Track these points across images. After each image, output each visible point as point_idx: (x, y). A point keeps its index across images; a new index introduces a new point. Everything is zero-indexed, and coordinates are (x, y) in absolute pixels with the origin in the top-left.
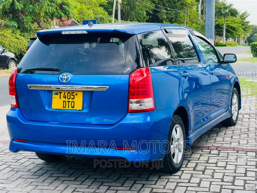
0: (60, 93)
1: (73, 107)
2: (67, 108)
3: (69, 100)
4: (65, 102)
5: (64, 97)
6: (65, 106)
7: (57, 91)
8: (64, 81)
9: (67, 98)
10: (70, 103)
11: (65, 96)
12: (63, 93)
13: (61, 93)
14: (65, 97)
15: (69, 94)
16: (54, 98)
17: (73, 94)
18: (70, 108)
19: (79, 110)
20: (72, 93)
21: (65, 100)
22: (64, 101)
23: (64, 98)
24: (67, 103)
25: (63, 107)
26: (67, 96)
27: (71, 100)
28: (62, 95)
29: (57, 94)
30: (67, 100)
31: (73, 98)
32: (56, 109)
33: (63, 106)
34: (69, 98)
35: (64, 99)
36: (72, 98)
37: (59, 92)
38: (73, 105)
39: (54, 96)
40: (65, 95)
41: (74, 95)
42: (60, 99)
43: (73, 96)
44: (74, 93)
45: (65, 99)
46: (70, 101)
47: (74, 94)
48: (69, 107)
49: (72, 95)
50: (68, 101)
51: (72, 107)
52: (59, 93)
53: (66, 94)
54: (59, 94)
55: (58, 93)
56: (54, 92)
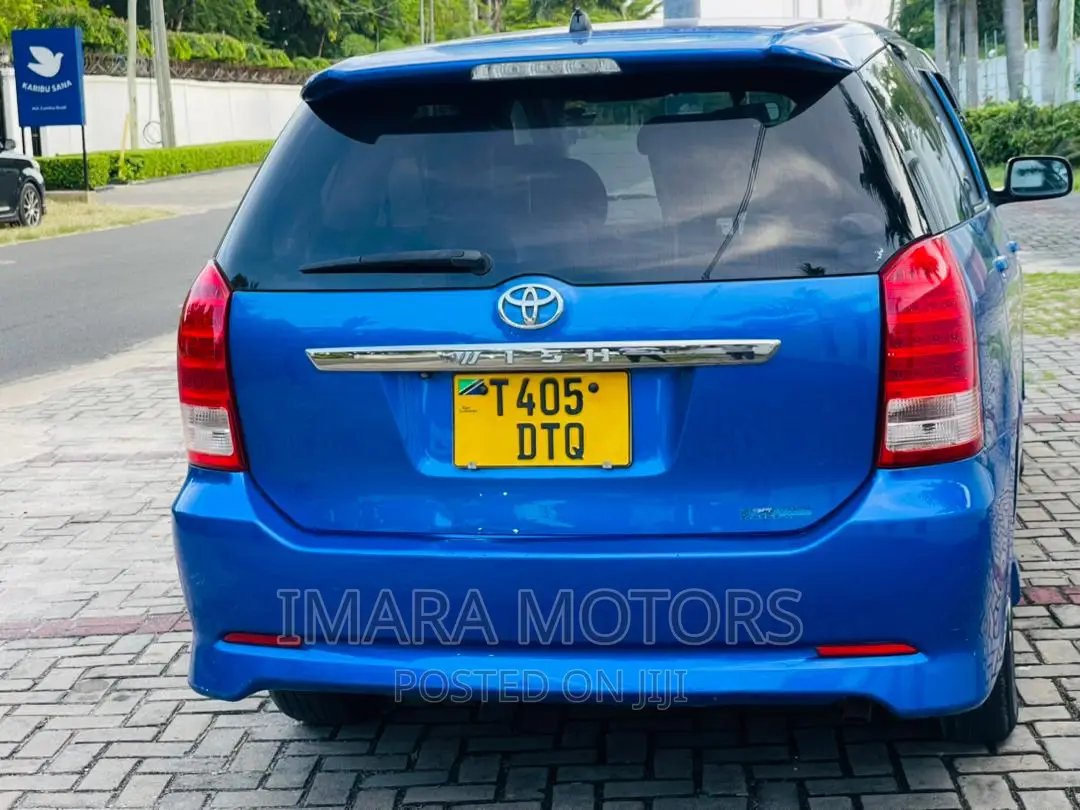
0: (500, 384)
1: (579, 454)
2: (542, 458)
3: (551, 420)
4: (527, 432)
5: (520, 404)
6: (528, 452)
7: (480, 377)
9: (537, 410)
10: (559, 435)
11: (525, 400)
12: (516, 382)
13: (506, 382)
14: (530, 407)
15: (550, 388)
16: (466, 409)
17: (573, 387)
18: (561, 459)
19: (615, 468)
20: (568, 382)
21: (527, 420)
22: (521, 427)
23: (525, 411)
24: (542, 436)
25: (522, 456)
26: (537, 400)
27: (563, 418)
28: (511, 393)
29: (481, 390)
30: (538, 418)
31: (573, 407)
32: (479, 469)
33: (518, 453)
34: (550, 406)
35: (522, 415)
36: (567, 407)
37: (489, 379)
38: (575, 443)
39: (460, 401)
40: (528, 391)
41: (579, 394)
42: (500, 412)
43: (574, 398)
44: (578, 381)
45: (530, 413)
46: (557, 426)
47: (583, 387)
48: (551, 456)
49: (568, 393)
50: (544, 426)
51: (573, 453)
52: (493, 382)
53: (534, 389)
54: (493, 389)
55: (487, 382)
56: (460, 381)
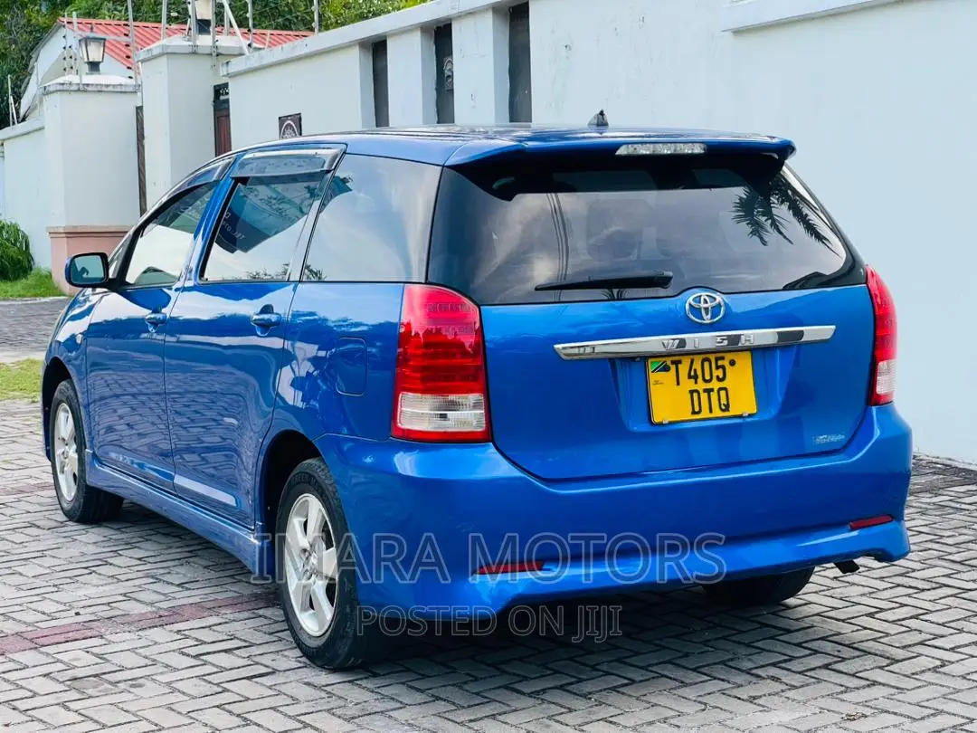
0: (677, 363)
1: (727, 408)
2: (705, 414)
3: (709, 386)
4: (695, 395)
5: (690, 377)
6: (697, 409)
7: (664, 359)
8: (707, 319)
9: (700, 379)
10: (714, 396)
11: (692, 373)
12: (686, 362)
13: (680, 362)
14: (696, 377)
15: (706, 364)
16: (657, 383)
17: (720, 363)
18: (717, 413)
19: (750, 415)
20: (717, 359)
21: (695, 387)
22: (692, 392)
23: (693, 381)
24: (704, 396)
25: (694, 413)
26: (699, 373)
27: (715, 385)
28: (684, 369)
29: (666, 369)
30: (701, 386)
31: (721, 376)
32: (670, 423)
33: (691, 410)
34: (707, 377)
35: (691, 385)
36: (718, 377)
37: (669, 360)
38: (724, 401)
39: (653, 377)
40: (693, 368)
41: (723, 367)
42: (678, 384)
43: (721, 370)
44: (723, 358)
45: (696, 383)
46: (712, 390)
47: (726, 363)
48: (711, 411)
49: (717, 368)
50: (705, 391)
51: (723, 408)
52: (673, 362)
53: (697, 366)
54: (673, 368)
55: (669, 363)
56: (652, 363)
